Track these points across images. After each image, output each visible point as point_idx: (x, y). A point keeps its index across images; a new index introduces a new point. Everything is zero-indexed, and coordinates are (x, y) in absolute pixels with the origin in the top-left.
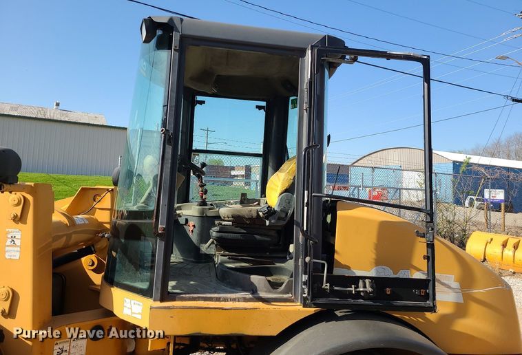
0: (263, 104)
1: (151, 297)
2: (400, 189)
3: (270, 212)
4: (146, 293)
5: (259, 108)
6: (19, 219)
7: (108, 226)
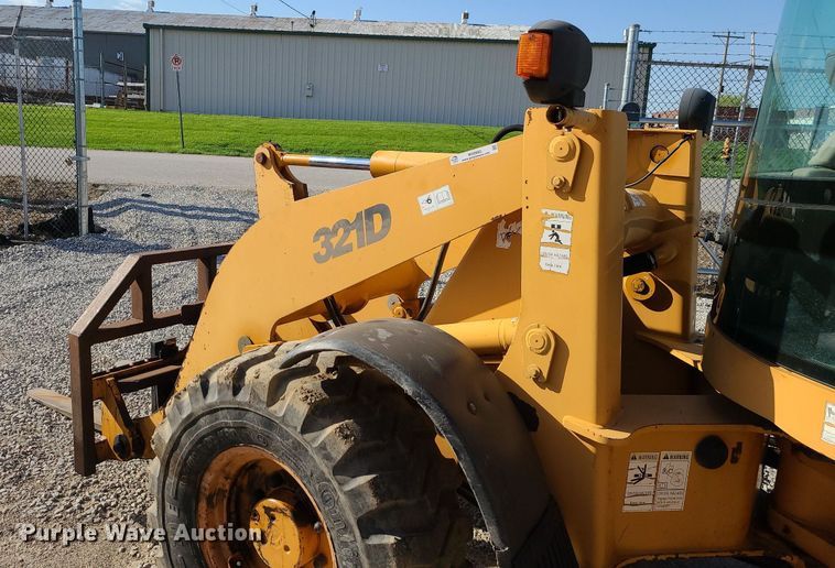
6: (570, 190)
7: (680, 214)
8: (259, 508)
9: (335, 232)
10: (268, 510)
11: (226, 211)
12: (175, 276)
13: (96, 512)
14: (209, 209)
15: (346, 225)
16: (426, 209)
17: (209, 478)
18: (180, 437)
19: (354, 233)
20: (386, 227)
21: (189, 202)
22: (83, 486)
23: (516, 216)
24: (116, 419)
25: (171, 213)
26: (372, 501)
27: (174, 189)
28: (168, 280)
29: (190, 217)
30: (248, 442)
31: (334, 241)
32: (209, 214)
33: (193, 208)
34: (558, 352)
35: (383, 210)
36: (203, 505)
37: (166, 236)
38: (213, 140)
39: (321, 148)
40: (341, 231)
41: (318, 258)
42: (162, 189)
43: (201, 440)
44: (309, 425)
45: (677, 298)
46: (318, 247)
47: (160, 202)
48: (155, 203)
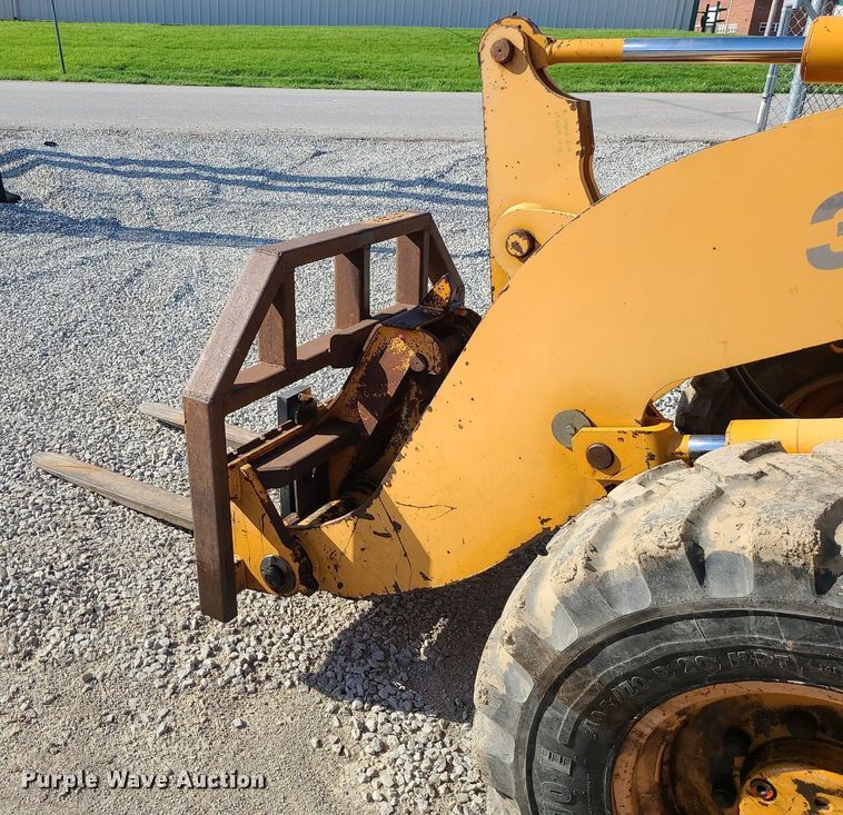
11: (171, 164)
12: (148, 265)
13: (244, 674)
14: (147, 163)
18: (602, 645)
21: (115, 152)
22: (198, 624)
24: (262, 530)
25: (97, 170)
27: (86, 134)
28: (140, 273)
29: (124, 174)
32: (151, 170)
33: (124, 161)
37: (105, 204)
38: (104, 60)
39: (257, 68)
42: (70, 133)
47: (74, 154)
48: (66, 155)
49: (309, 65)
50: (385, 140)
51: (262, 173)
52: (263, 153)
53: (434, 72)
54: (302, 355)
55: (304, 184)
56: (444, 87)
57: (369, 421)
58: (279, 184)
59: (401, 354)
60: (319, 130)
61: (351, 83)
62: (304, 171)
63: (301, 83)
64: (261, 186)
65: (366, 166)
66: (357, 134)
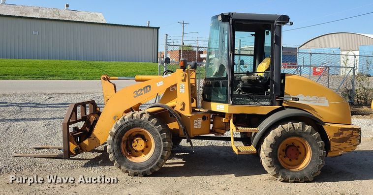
0: (254, 33)
1: (227, 103)
2: (329, 67)
3: (261, 78)
4: (226, 102)
5: (252, 35)
6: (184, 81)
7: (194, 85)
8: (135, 140)
9: (139, 91)
10: (137, 140)
15: (141, 90)
16: (158, 85)
17: (124, 137)
19: (143, 91)
20: (150, 89)
23: (175, 85)
26: (162, 128)
30: (135, 127)
31: (138, 93)
34: (184, 104)
35: (150, 86)
36: (122, 143)
40: (140, 91)
41: (135, 97)
43: (123, 130)
44: (149, 119)
45: (195, 100)
46: (135, 95)
49: (35, 72)
50: (70, 94)
51: (34, 104)
52: (31, 99)
53: (81, 74)
54: (78, 119)
55: (48, 105)
56: (83, 79)
57: (88, 129)
58: (40, 106)
59: (93, 118)
60: (48, 92)
61: (51, 78)
62: (47, 102)
63: (33, 78)
64: (35, 107)
65: (66, 100)
66: (61, 92)
